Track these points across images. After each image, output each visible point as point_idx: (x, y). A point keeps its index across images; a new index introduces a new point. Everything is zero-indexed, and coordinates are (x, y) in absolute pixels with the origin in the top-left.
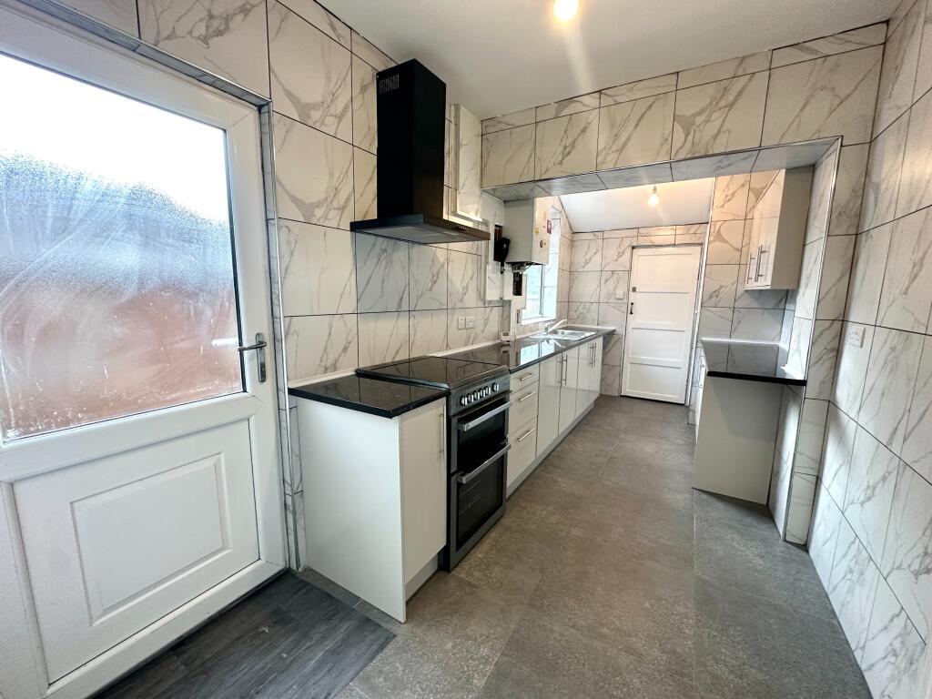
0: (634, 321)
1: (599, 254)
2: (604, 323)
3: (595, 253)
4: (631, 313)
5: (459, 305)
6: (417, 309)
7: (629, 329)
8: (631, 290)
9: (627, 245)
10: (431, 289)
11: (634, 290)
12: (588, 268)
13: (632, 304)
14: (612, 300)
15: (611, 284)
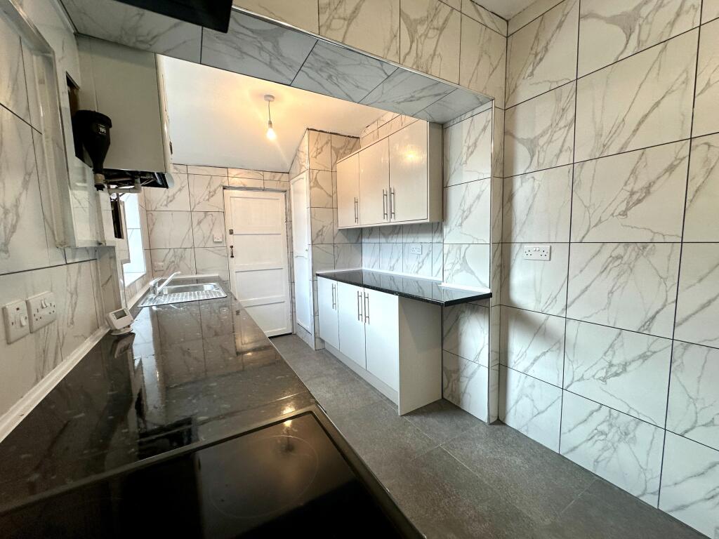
0: (236, 264)
1: (185, 191)
2: (204, 271)
3: (180, 190)
4: (232, 257)
7: (233, 274)
8: (228, 232)
9: (218, 185)
11: (231, 232)
12: (172, 207)
13: (232, 247)
14: (210, 244)
15: (205, 226)
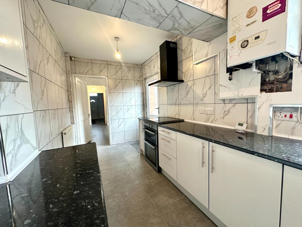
5: (200, 102)
6: (181, 104)
10: (186, 97)
